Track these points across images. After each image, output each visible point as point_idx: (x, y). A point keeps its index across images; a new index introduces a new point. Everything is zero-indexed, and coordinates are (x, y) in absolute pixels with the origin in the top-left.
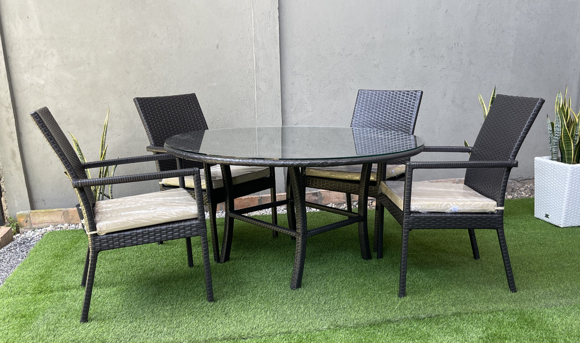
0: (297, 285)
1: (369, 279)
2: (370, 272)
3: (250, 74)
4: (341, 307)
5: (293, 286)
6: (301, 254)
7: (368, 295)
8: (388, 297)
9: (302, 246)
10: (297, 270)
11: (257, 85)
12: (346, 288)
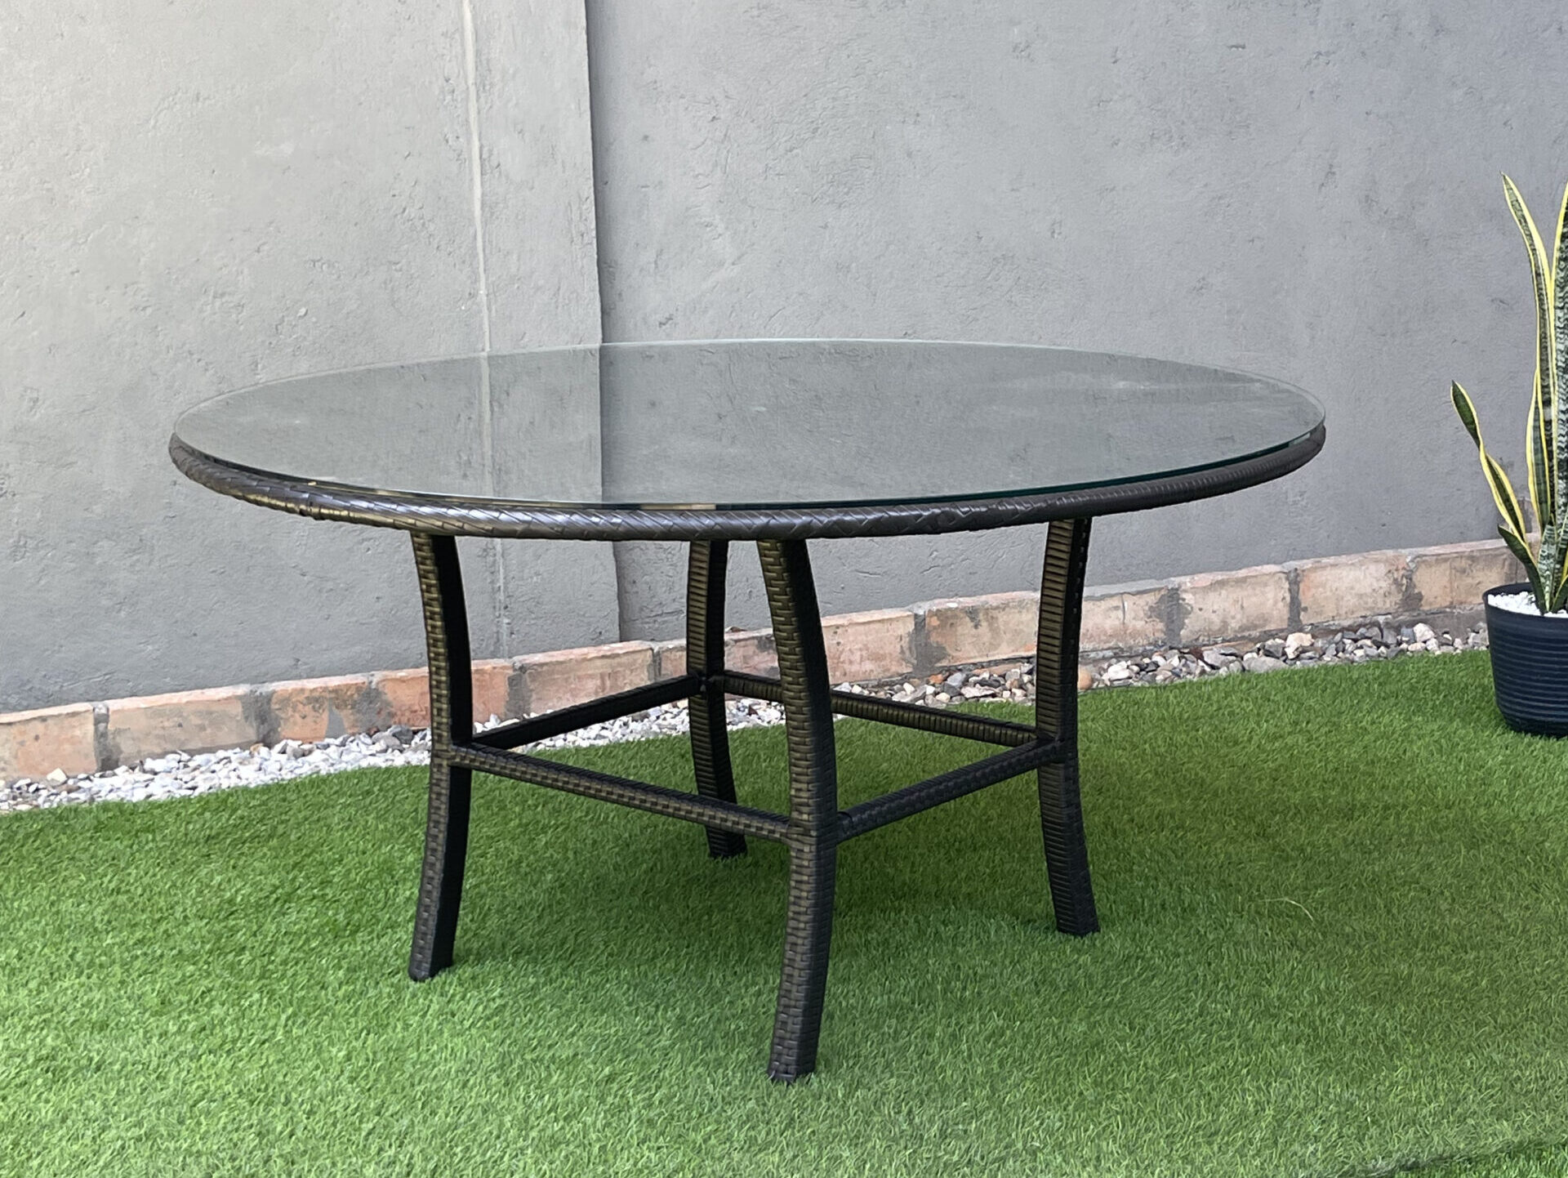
0: (798, 1062)
1: (1111, 1020)
2: (1105, 987)
3: (449, 98)
4: (1020, 1145)
5: (782, 1068)
6: (814, 920)
7: (1125, 1090)
8: (1215, 1095)
9: (818, 882)
10: (798, 994)
11: (481, 148)
12: (1019, 1062)
